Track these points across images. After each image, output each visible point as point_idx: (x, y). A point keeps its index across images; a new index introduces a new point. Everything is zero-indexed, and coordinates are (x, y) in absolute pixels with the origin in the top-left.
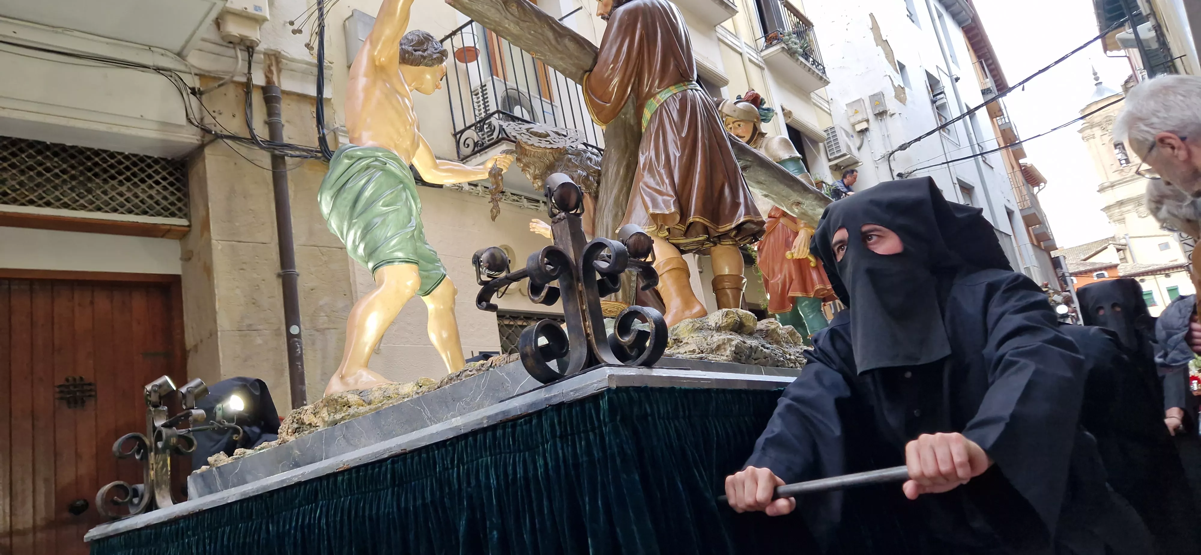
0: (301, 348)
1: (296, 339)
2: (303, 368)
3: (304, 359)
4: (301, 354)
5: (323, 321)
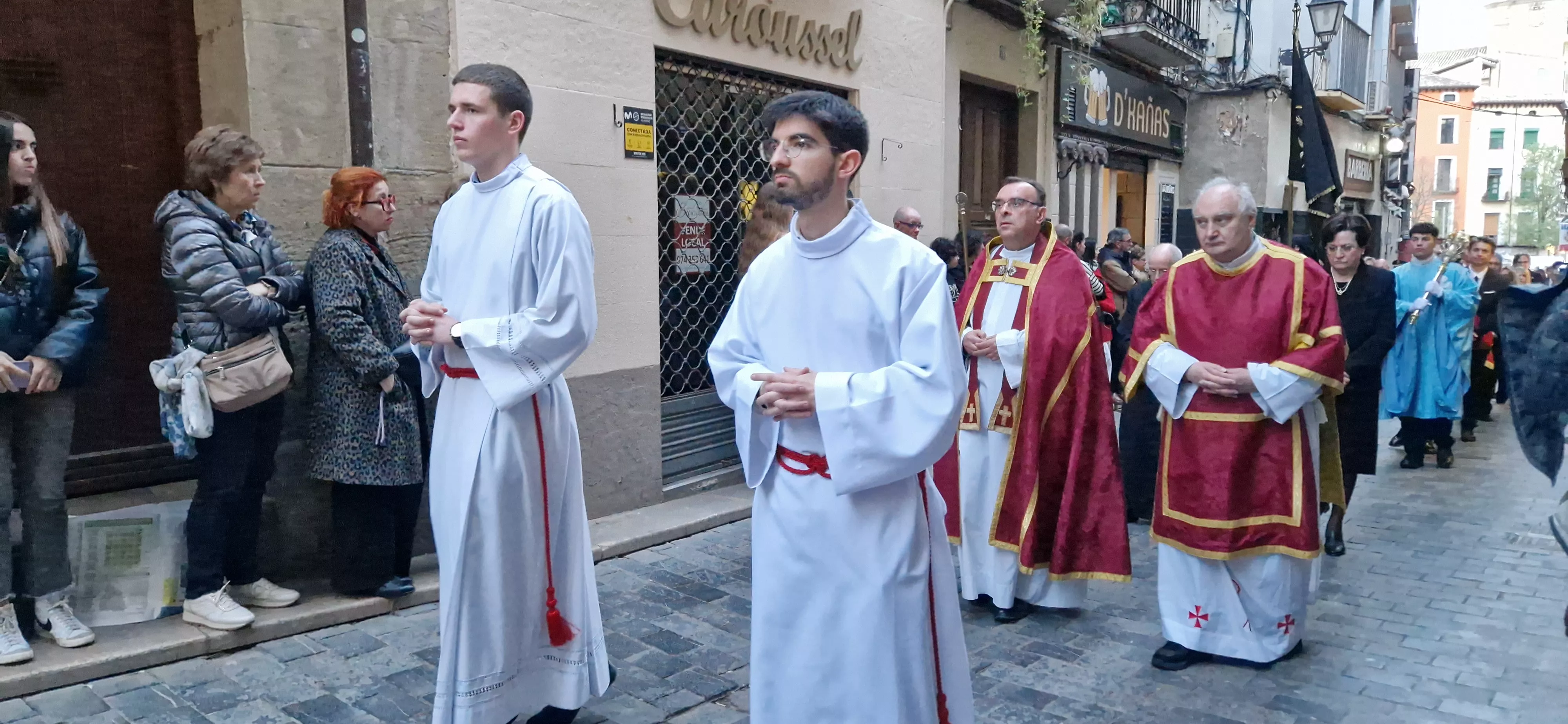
0: (367, 64)
1: (360, 50)
2: (369, 95)
3: (371, 83)
4: (367, 74)
5: (401, 26)
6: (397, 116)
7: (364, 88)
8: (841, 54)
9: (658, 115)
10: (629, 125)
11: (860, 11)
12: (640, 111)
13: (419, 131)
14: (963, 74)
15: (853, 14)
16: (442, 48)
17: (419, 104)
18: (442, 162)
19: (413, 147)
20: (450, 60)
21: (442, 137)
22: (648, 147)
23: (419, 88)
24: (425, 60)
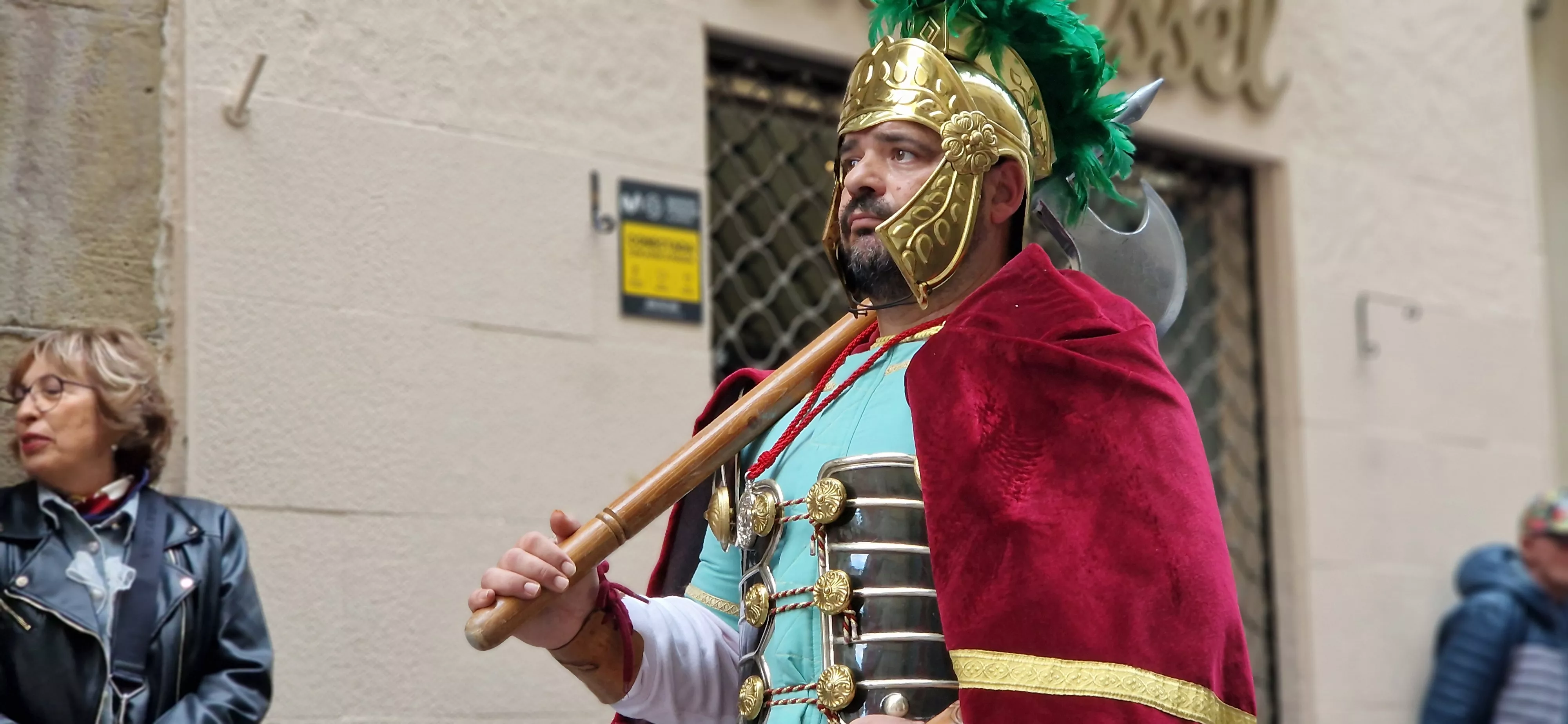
6: (20, 190)
8: (1226, 64)
9: (715, 208)
10: (634, 230)
12: (664, 192)
13: (77, 230)
16: (148, 22)
17: (81, 161)
18: (133, 310)
19: (57, 268)
20: (166, 53)
21: (136, 244)
22: (687, 290)
23: (82, 121)
24: (102, 51)
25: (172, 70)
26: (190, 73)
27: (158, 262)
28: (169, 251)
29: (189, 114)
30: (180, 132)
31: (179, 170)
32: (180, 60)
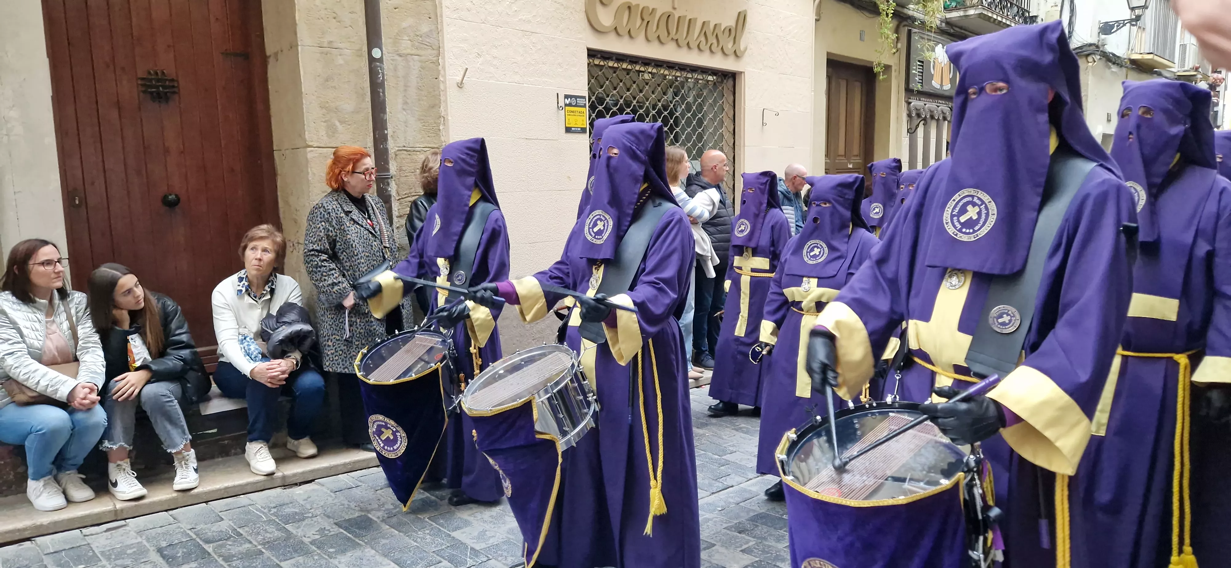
0: (383, 73)
1: (378, 64)
2: (384, 95)
3: (386, 86)
4: (383, 80)
5: (406, 45)
6: (404, 109)
7: (381, 90)
8: (730, 45)
9: (590, 99)
10: (568, 108)
11: (746, 11)
12: (576, 97)
13: (420, 120)
14: (828, 54)
15: (739, 13)
16: (435, 59)
17: (419, 100)
18: (435, 141)
19: (415, 131)
20: (440, 67)
21: (435, 123)
22: (583, 124)
23: (419, 89)
24: (423, 68)
25: (442, 72)
26: (447, 73)
27: (441, 128)
28: (444, 124)
29: (448, 85)
30: (445, 90)
31: (446, 101)
32: (445, 71)
